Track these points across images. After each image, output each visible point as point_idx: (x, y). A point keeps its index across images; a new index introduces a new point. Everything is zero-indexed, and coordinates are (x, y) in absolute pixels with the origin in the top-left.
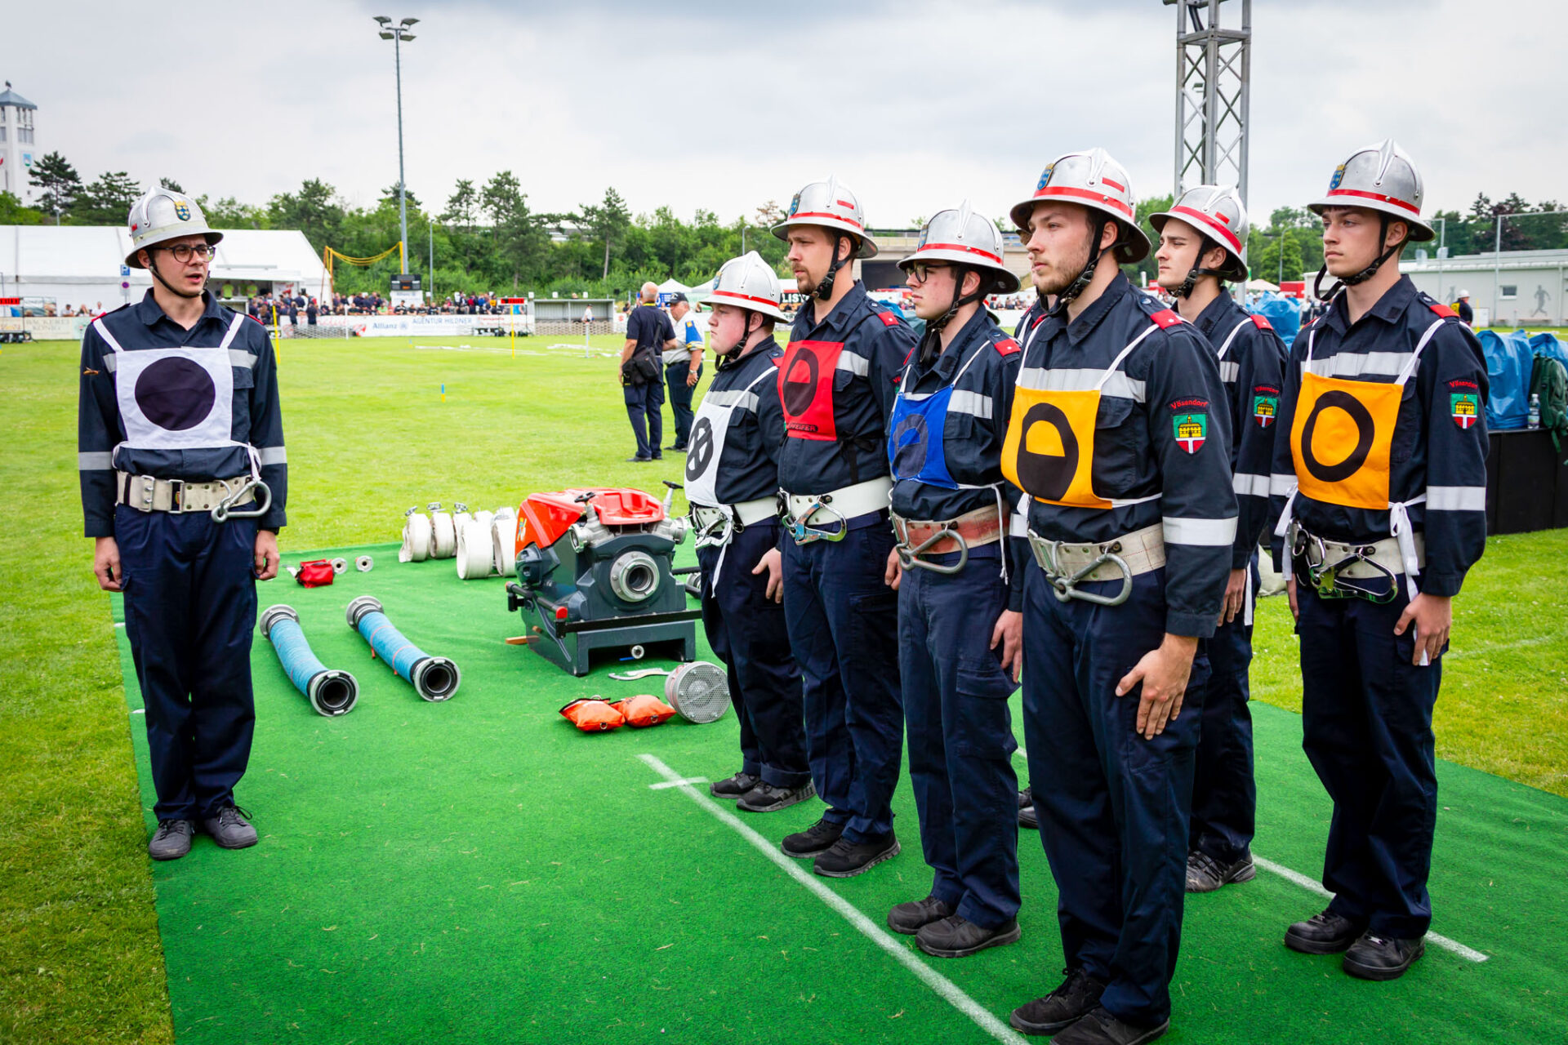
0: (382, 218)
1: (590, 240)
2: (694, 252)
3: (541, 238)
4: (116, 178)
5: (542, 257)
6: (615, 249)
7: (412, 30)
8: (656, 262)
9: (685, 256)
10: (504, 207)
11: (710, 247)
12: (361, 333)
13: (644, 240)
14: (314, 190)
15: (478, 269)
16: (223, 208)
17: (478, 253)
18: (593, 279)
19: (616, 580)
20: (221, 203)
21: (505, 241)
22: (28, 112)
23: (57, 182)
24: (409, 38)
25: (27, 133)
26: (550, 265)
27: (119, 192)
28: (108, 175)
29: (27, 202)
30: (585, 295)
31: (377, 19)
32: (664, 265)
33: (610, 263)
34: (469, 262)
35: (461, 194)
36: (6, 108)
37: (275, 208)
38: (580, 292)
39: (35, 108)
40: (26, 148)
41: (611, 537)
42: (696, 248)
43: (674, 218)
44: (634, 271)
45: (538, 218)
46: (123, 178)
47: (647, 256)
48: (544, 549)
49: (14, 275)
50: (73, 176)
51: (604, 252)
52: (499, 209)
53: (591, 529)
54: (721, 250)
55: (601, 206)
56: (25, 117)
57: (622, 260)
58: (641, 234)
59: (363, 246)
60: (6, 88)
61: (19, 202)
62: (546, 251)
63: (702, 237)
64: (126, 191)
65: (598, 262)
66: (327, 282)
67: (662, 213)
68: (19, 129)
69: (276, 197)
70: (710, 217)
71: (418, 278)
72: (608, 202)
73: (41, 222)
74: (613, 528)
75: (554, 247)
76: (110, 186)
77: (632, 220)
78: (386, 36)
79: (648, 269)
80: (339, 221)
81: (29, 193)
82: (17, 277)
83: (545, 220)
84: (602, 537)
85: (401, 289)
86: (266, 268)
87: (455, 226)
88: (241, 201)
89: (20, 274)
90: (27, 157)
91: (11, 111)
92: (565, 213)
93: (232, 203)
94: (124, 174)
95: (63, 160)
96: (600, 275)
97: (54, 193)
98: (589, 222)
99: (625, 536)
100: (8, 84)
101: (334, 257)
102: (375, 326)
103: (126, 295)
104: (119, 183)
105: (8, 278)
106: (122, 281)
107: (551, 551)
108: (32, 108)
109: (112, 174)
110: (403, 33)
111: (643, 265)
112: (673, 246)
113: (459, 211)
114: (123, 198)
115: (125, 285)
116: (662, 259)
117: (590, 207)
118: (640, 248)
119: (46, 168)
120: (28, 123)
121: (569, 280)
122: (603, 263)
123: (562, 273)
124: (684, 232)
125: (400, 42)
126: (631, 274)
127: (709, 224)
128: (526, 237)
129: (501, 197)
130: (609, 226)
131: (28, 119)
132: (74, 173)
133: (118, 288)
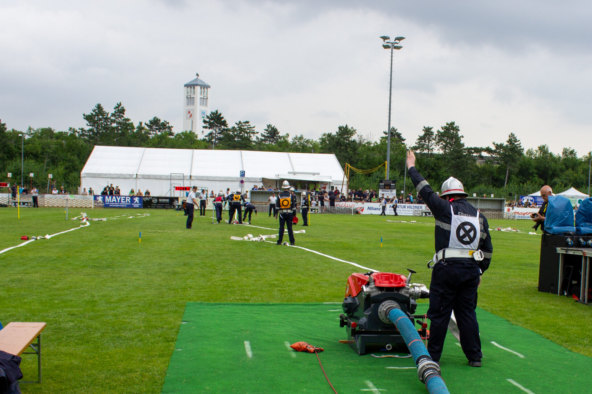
0: (381, 148)
1: (498, 163)
2: (560, 173)
3: (469, 162)
4: (243, 124)
5: (469, 173)
6: (513, 169)
7: (401, 43)
8: (536, 178)
9: (554, 175)
10: (450, 143)
11: (570, 171)
12: (361, 212)
13: (530, 165)
14: (345, 131)
15: (432, 178)
16: (296, 141)
17: (433, 169)
18: (499, 187)
19: (380, 312)
20: (296, 138)
21: (448, 163)
22: (206, 89)
23: (216, 126)
24: (399, 48)
25: (204, 100)
26: (473, 177)
27: (245, 132)
28: (240, 122)
29: (201, 137)
30: (492, 196)
31: (382, 37)
32: (541, 180)
33: (509, 177)
34: (427, 174)
35: (425, 135)
36: (196, 87)
37: (323, 141)
38: (490, 194)
39: (209, 87)
40: (204, 108)
41: (380, 292)
42: (562, 171)
43: (549, 152)
44: (523, 183)
45: (469, 149)
46: (247, 124)
47: (532, 174)
48: (354, 298)
49: (189, 175)
50: (224, 123)
51: (506, 170)
52: (447, 144)
53: (371, 288)
54: (577, 173)
55: (505, 144)
56: (204, 92)
57: (517, 176)
58: (529, 161)
59: (369, 164)
60: (196, 77)
61: (197, 137)
62: (471, 169)
63: (565, 164)
64: (248, 131)
65: (502, 177)
66: (345, 183)
67: (542, 149)
68: (201, 98)
69: (324, 135)
70: (572, 152)
71: (394, 182)
72: (510, 141)
73: (206, 148)
74: (381, 289)
75: (476, 167)
76: (240, 128)
77: (525, 153)
78: (386, 47)
79: (532, 182)
80: (356, 149)
81: (203, 132)
82: (191, 176)
83: (473, 151)
84: (375, 292)
85: (385, 188)
86: (314, 174)
87: (420, 153)
88: (306, 137)
89: (192, 175)
90: (203, 113)
91: (198, 88)
92: (484, 147)
93: (301, 138)
94: (247, 122)
95: (220, 114)
96: (502, 185)
97: (214, 132)
98: (499, 153)
99: (386, 292)
100: (197, 75)
101: (350, 169)
102: (369, 208)
103: (242, 187)
104: (245, 127)
105: (187, 176)
106: (241, 179)
107: (356, 298)
108: (208, 87)
109: (242, 122)
110: (396, 45)
111: (529, 180)
112: (548, 169)
113: (424, 145)
114: (246, 135)
115: (242, 182)
116: (540, 176)
117: (499, 144)
118: (527, 169)
119: (211, 119)
120: (205, 95)
121: (482, 187)
122: (505, 178)
123: (479, 182)
124: (555, 160)
125: (394, 50)
126: (521, 185)
127: (570, 156)
128: (460, 161)
129: (448, 137)
130: (509, 156)
131: (205, 93)
132: (225, 121)
133: (238, 183)
